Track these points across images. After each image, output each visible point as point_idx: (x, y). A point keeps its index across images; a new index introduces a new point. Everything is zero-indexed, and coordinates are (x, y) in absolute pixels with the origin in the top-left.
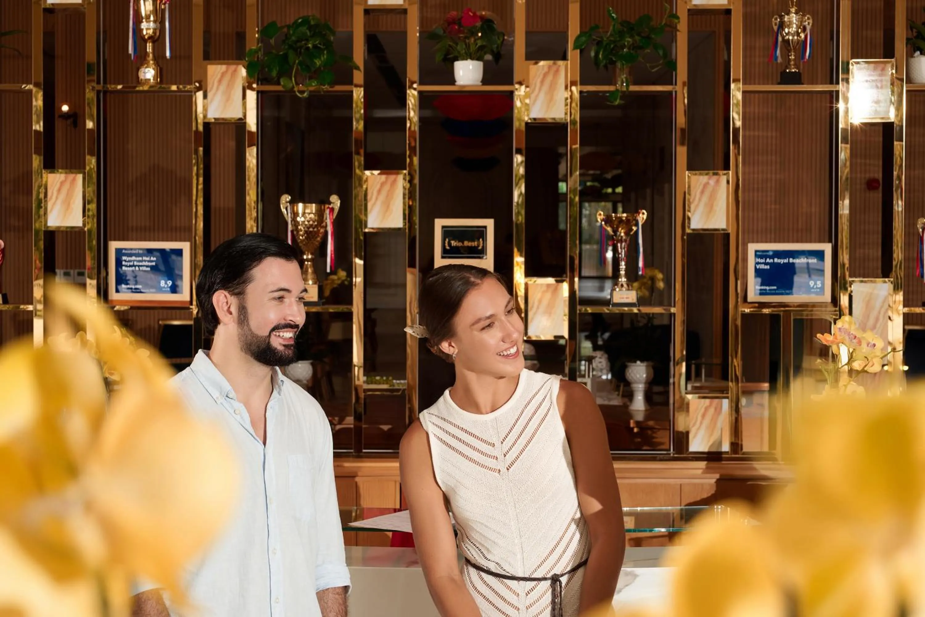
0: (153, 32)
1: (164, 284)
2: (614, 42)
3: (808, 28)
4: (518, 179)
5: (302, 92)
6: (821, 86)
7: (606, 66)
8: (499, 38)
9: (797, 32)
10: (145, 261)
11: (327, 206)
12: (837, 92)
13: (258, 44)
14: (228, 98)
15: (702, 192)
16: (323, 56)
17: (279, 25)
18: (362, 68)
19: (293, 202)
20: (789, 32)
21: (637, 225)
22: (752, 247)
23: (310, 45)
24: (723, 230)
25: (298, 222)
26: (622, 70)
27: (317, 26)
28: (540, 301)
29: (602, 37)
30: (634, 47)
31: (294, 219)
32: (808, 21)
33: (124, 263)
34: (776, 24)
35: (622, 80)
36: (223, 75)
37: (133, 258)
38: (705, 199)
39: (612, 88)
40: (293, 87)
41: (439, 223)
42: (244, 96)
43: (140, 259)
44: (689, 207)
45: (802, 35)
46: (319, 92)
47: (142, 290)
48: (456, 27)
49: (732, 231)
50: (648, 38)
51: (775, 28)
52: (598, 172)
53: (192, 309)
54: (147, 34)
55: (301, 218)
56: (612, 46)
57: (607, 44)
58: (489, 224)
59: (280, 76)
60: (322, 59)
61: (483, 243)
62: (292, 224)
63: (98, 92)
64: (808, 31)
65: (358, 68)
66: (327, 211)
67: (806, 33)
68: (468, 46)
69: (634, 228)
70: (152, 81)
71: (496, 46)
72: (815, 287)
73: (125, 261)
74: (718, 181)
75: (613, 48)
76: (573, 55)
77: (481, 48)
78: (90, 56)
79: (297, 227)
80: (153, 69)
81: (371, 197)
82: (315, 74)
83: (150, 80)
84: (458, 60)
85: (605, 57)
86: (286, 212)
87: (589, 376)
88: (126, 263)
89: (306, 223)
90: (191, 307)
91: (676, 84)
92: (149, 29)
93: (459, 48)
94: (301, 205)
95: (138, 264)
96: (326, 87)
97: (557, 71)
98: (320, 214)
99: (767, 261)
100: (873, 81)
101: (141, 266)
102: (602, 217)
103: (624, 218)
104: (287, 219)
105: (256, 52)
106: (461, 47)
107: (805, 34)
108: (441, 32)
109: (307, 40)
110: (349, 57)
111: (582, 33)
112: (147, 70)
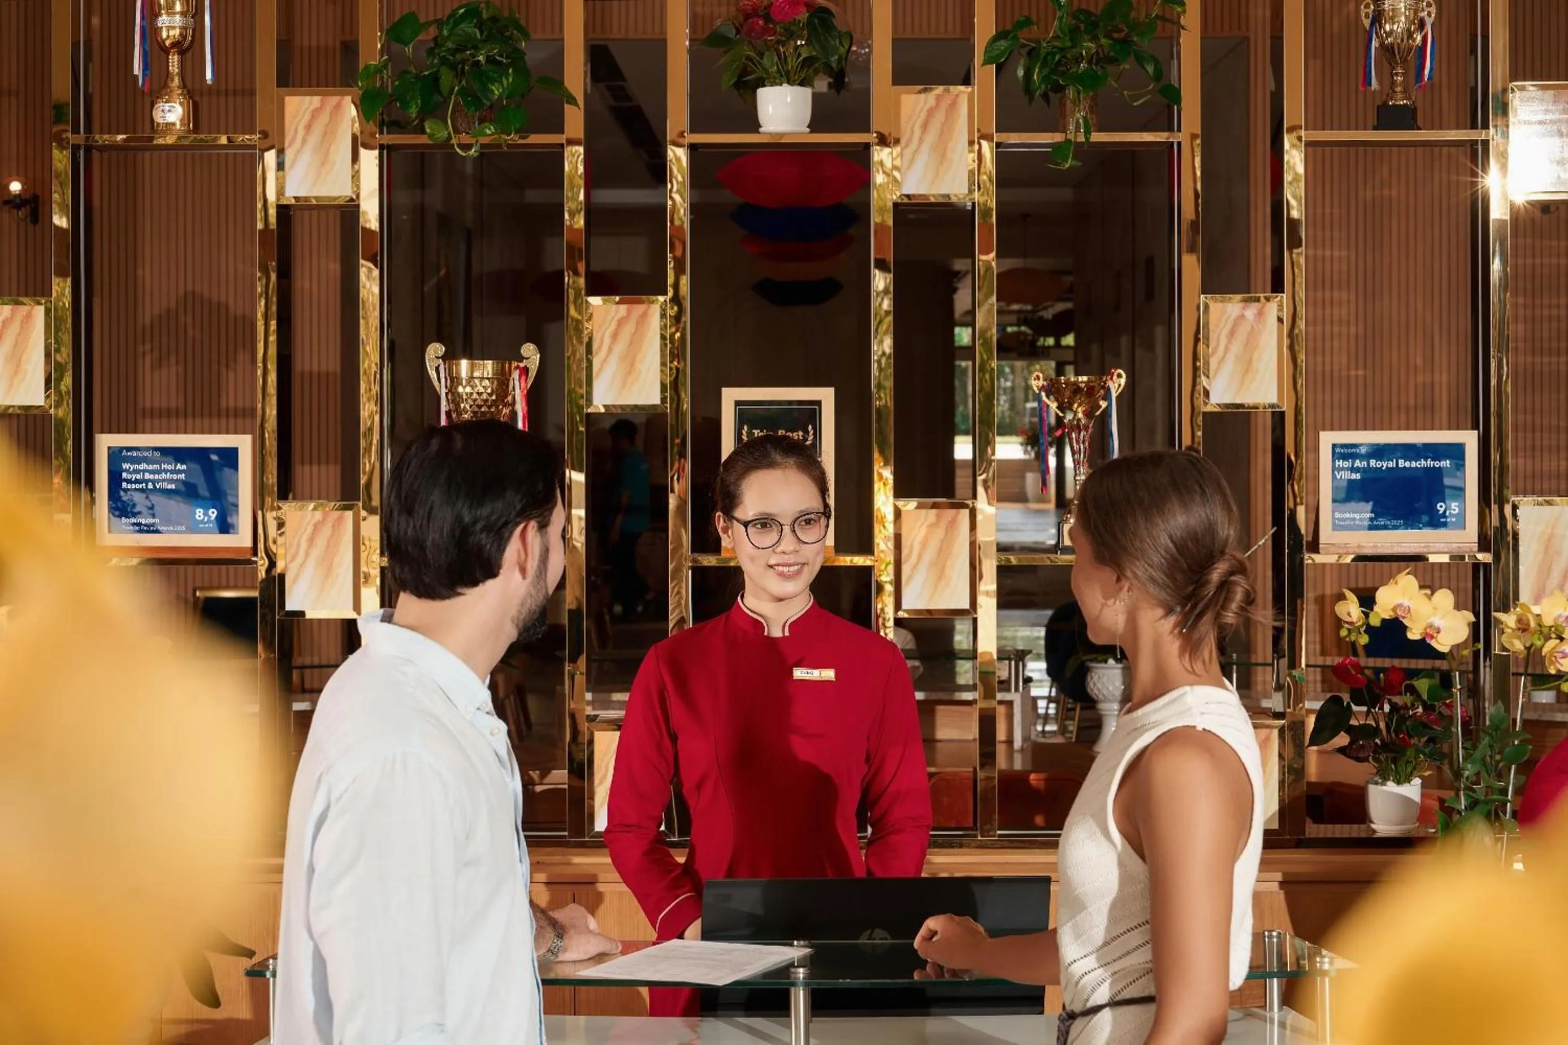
0: (181, 34)
1: (202, 517)
2: (1062, 50)
3: (1429, 22)
4: (878, 319)
5: (467, 147)
6: (1454, 132)
7: (1045, 96)
8: (841, 43)
9: (1409, 30)
10: (166, 471)
11: (515, 364)
12: (1486, 143)
13: (382, 57)
14: (324, 160)
15: (1232, 333)
16: (507, 79)
17: (422, 20)
18: (581, 102)
19: (449, 357)
20: (1392, 31)
21: (1107, 397)
22: (1328, 439)
23: (481, 58)
24: (1272, 406)
25: (460, 396)
26: (1076, 102)
27: (494, 19)
28: (924, 545)
29: (1038, 42)
30: (1100, 59)
31: (452, 391)
32: (1429, 9)
33: (124, 475)
34: (1367, 16)
35: (1078, 122)
36: (315, 114)
37: (143, 466)
38: (1236, 347)
39: (1058, 137)
40: (449, 138)
41: (730, 396)
42: (355, 158)
43: (156, 467)
44: (1207, 363)
45: (1419, 38)
46: (499, 146)
47: (160, 528)
48: (760, 22)
49: (1288, 408)
50: (1125, 41)
51: (1367, 23)
52: (1029, 307)
53: (256, 562)
54: (168, 37)
55: (464, 387)
56: (1057, 57)
57: (1048, 54)
58: (826, 396)
59: (424, 114)
60: (505, 82)
61: (815, 434)
62: (448, 400)
63: (76, 148)
64: (1428, 28)
65: (572, 101)
66: (516, 375)
67: (1425, 31)
68: (783, 60)
69: (1103, 404)
70: (178, 126)
71: (836, 57)
72: (1447, 513)
73: (127, 471)
74: (1260, 314)
75: (1059, 61)
76: (985, 75)
77: (808, 62)
78: (61, 88)
79: (458, 405)
80: (181, 104)
81: (600, 348)
82: (491, 113)
83: (174, 124)
84: (764, 86)
85: (1044, 79)
86: (435, 376)
87: (1017, 689)
88: (129, 477)
89: (475, 396)
90: (254, 559)
91: (1179, 130)
92: (174, 28)
93: (766, 62)
94: (464, 364)
95: (151, 477)
96: (513, 138)
97: (954, 104)
98: (502, 381)
99: (1355, 466)
100: (1552, 122)
101: (158, 481)
102: (1041, 383)
103: (1083, 385)
104: (438, 389)
105: (379, 70)
106: (770, 62)
107: (1423, 33)
108: (731, 33)
109: (475, 48)
110: (555, 81)
111: (1000, 36)
112: (167, 106)
